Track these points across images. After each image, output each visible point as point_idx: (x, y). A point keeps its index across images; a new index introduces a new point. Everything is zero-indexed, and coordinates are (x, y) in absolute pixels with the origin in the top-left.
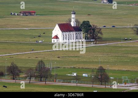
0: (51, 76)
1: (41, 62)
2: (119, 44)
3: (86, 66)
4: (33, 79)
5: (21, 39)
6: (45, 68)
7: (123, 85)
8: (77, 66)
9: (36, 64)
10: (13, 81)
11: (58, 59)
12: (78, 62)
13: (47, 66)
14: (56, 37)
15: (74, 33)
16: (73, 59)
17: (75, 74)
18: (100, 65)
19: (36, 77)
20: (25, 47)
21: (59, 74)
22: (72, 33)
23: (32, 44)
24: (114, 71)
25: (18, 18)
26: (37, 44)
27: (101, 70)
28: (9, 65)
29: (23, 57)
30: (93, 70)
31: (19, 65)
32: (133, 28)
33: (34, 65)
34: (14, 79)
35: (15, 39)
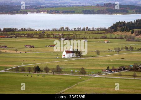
0: (62, 71)
1: (58, 66)
2: (90, 58)
3: (77, 67)
4: (55, 73)
5: (49, 56)
6: (59, 68)
7: (92, 75)
8: (73, 67)
9: (56, 67)
10: (47, 74)
11: (65, 65)
12: (73, 66)
13: (60, 67)
14: (64, 55)
15: (72, 54)
16: (71, 65)
17: (72, 71)
18: (82, 67)
19: (56, 72)
20: (51, 60)
21: (65, 71)
22: (70, 54)
23: (54, 59)
24: (88, 69)
25: (48, 48)
26: (56, 58)
27: (83, 69)
28: (45, 67)
29: (51, 64)
30: (79, 69)
31: (49, 67)
32: (95, 52)
33: (55, 67)
34: (47, 73)
35: (47, 57)
